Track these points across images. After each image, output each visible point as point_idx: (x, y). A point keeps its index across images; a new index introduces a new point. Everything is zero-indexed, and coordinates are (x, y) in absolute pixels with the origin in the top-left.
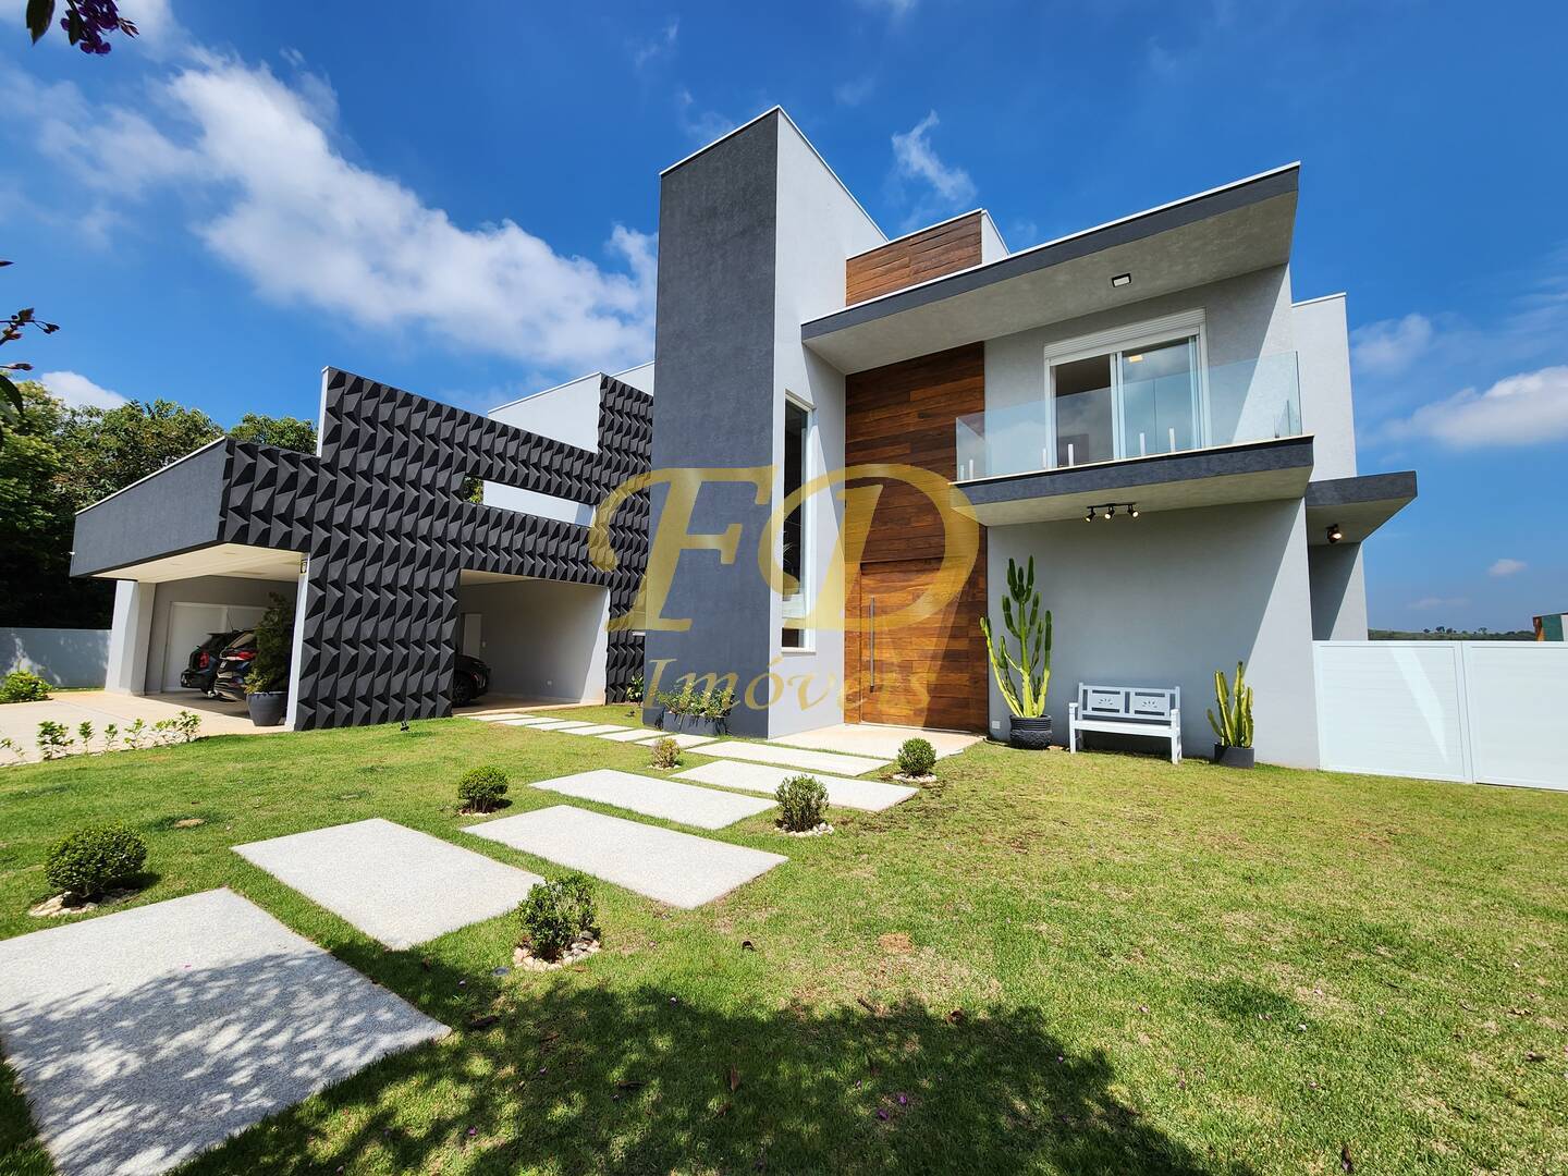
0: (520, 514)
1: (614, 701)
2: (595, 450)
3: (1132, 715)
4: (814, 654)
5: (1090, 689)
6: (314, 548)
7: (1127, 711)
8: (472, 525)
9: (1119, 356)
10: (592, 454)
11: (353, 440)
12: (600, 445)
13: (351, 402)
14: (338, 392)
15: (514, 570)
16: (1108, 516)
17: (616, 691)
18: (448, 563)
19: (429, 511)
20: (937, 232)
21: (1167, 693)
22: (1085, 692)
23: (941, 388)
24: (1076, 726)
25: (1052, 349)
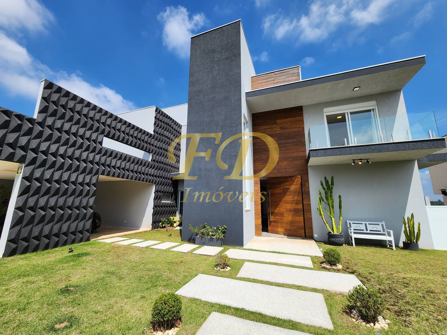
0: (125, 154)
1: (155, 228)
2: (152, 133)
3: (369, 232)
4: (249, 210)
5: (351, 222)
6: (27, 161)
7: (367, 230)
8: (105, 157)
9: (349, 114)
10: (151, 134)
11: (54, 114)
12: (154, 131)
13: (55, 97)
14: (49, 91)
15: (121, 176)
16: (360, 163)
17: (156, 224)
18: (94, 172)
19: (87, 149)
20: (284, 71)
21: (380, 223)
22: (350, 223)
23: (288, 120)
24: (354, 236)
25: (325, 110)
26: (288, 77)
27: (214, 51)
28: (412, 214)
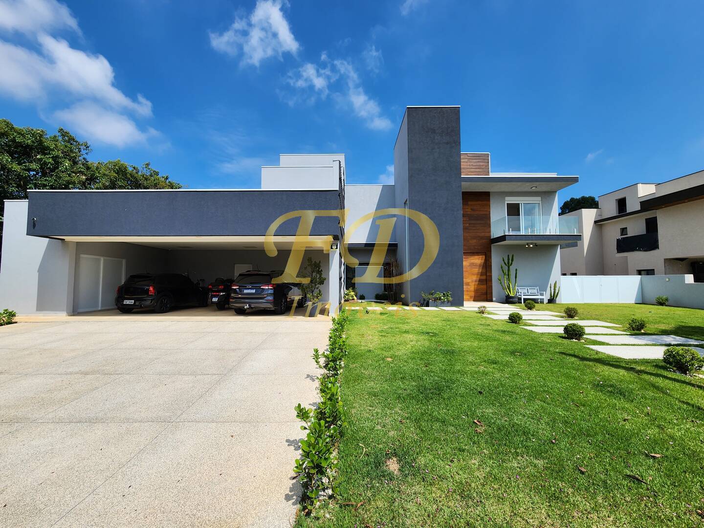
5: (519, 288)
7: (529, 293)
9: (522, 204)
16: (531, 246)
20: (476, 155)
21: (536, 288)
23: (477, 203)
24: (523, 297)
25: (507, 198)
26: (478, 162)
27: (434, 131)
28: (556, 282)
